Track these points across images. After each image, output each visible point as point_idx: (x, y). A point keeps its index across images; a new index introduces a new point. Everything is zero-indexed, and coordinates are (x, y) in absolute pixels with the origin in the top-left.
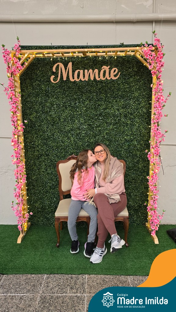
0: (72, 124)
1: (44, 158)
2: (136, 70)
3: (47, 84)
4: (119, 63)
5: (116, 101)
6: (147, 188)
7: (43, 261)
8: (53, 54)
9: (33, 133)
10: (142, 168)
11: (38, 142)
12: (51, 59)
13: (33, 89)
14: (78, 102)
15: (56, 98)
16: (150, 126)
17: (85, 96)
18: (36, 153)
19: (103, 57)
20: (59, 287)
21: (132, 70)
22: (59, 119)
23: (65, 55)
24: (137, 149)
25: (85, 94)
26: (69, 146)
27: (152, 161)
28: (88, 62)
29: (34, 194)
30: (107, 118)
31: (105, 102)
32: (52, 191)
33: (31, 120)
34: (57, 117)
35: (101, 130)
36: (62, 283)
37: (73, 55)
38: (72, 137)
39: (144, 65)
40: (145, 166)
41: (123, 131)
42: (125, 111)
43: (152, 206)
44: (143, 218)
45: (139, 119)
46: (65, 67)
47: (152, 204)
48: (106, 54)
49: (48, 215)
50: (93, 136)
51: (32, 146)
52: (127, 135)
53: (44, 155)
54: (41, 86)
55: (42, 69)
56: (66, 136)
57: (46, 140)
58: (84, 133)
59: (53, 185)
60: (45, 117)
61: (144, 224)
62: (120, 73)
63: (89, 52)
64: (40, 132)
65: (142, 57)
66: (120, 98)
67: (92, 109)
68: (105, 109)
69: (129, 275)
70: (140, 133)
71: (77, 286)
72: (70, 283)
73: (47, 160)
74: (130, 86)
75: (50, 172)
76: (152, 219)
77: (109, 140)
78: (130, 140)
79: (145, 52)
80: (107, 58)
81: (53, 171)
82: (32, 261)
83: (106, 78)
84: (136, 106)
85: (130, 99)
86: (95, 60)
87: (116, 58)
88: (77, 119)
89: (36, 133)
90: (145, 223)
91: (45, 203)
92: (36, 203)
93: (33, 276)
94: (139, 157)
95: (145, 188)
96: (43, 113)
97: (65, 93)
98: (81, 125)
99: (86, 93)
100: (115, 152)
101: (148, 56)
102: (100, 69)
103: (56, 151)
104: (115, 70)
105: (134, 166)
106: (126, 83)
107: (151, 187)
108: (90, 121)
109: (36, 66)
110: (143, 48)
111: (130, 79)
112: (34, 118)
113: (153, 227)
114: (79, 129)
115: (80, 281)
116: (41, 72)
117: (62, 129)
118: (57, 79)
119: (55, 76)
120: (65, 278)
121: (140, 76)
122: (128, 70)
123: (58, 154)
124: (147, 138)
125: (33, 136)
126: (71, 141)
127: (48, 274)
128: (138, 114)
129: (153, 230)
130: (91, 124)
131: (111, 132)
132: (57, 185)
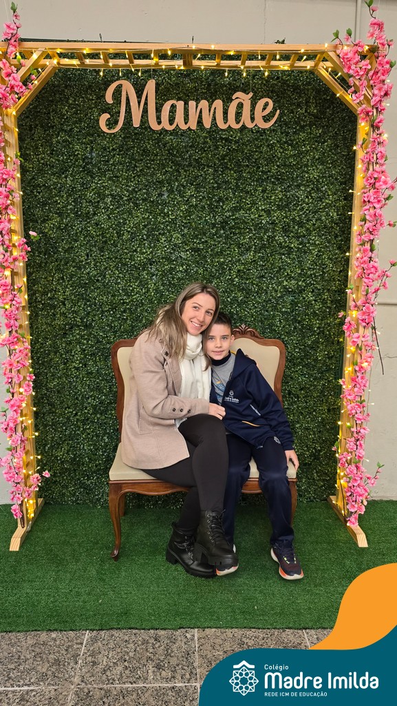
0: (151, 247)
1: (78, 334)
2: (315, 111)
3: (89, 140)
4: (272, 92)
5: (264, 191)
6: (335, 411)
7: (78, 594)
8: (109, 56)
9: (52, 270)
10: (325, 361)
11: (64, 292)
12: (101, 74)
13: (52, 154)
14: (168, 191)
15: (110, 179)
16: (347, 254)
17: (185, 177)
18: (59, 322)
19: (235, 72)
20: (126, 664)
21: (306, 111)
22: (117, 233)
23: (137, 62)
24: (314, 312)
25: (185, 171)
26: (143, 304)
27: (355, 340)
28: (195, 87)
29: (52, 426)
30: (240, 233)
31: (235, 191)
32: (98, 419)
33: (45, 235)
34: (113, 229)
35: (224, 262)
36: (131, 654)
37: (157, 64)
38: (151, 280)
39: (338, 95)
40: (332, 357)
41: (279, 267)
42: (286, 217)
43: (351, 452)
44: (322, 483)
45: (318, 235)
46: (138, 97)
47: (352, 449)
48: (243, 63)
49: (88, 480)
50: (205, 279)
51: (49, 303)
52: (289, 278)
53: (79, 326)
54: (73, 145)
55: (75, 101)
56: (137, 278)
57: (85, 286)
58: (181, 271)
59: (101, 403)
60: (82, 229)
61: (326, 500)
62: (278, 111)
63: (199, 56)
64: (70, 266)
65: (334, 73)
66: (273, 182)
67: (203, 207)
68: (235, 209)
69: (306, 629)
70: (323, 272)
71: (174, 661)
72: (155, 654)
73: (88, 340)
74: (301, 153)
75: (94, 370)
76: (350, 485)
77: (243, 289)
78: (297, 288)
79: (346, 57)
80: (245, 74)
81: (101, 368)
82: (49, 595)
83: (244, 127)
84: (312, 203)
85: (298, 186)
86: (212, 80)
87: (266, 74)
88: (163, 234)
89: (58, 270)
90: (328, 496)
91: (80, 449)
92: (58, 448)
93: (54, 635)
94: (318, 334)
95: (329, 410)
96: (77, 216)
97: (136, 166)
98: (174, 250)
99: (187, 167)
100: (258, 321)
101: (353, 67)
102: (228, 100)
103: (111, 315)
104: (266, 105)
105: (306, 355)
106: (289, 145)
107: (349, 407)
108: (197, 239)
109: (61, 94)
110: (340, 47)
111: (299, 135)
112: (53, 231)
113: (354, 506)
114: (170, 261)
115: (180, 647)
116: (72, 109)
117: (125, 259)
118: (116, 122)
119: (112, 116)
120: (140, 639)
121: (323, 127)
122: (295, 111)
123: (116, 324)
124: (340, 285)
125: (51, 276)
126: (148, 291)
127: (92, 630)
128: (318, 224)
129: (352, 513)
130: (201, 246)
131: (249, 270)
132: (112, 403)
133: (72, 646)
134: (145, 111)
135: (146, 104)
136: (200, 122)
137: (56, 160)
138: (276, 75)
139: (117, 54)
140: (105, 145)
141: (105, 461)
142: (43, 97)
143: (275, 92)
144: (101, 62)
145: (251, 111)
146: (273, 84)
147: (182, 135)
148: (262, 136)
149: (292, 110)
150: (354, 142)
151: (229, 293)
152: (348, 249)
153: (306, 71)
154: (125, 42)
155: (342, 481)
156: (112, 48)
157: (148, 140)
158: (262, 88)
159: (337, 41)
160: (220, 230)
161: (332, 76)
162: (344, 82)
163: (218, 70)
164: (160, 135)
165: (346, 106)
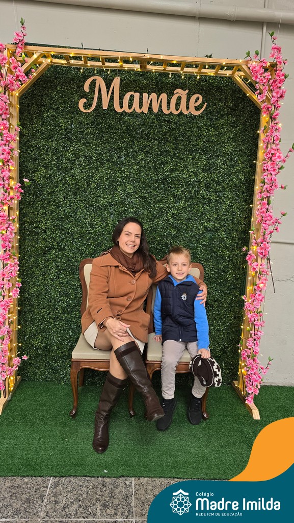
0: (111, 194)
1: (54, 254)
2: (231, 105)
3: (70, 116)
4: (201, 90)
5: (193, 159)
6: (239, 318)
8: (88, 59)
9: (38, 207)
10: (233, 281)
11: (46, 223)
12: (82, 71)
13: (43, 124)
14: (125, 155)
15: (84, 144)
16: (251, 206)
17: (138, 146)
18: (41, 244)
19: (177, 75)
20: (80, 503)
21: (225, 105)
22: (87, 183)
23: (107, 64)
24: (226, 246)
25: (138, 142)
26: (103, 234)
27: (255, 267)
28: (148, 84)
30: (175, 187)
31: (173, 158)
32: (66, 317)
33: (34, 181)
34: (84, 180)
35: (163, 207)
37: (121, 66)
38: (110, 217)
39: (248, 95)
40: (238, 279)
41: (202, 213)
42: (208, 178)
43: (250, 349)
44: (228, 372)
45: (231, 192)
46: (107, 88)
47: (250, 346)
48: (182, 69)
49: (55, 363)
50: (149, 218)
51: (34, 231)
52: (209, 221)
53: (55, 248)
54: (59, 119)
55: (61, 88)
56: (100, 216)
57: (61, 220)
58: (132, 212)
59: (69, 305)
60: (62, 179)
61: (231, 384)
62: (206, 104)
63: (152, 62)
64: (52, 205)
65: (245, 79)
66: (200, 153)
67: (150, 168)
68: (172, 171)
70: (233, 218)
71: (116, 502)
72: (102, 496)
73: (61, 259)
74: (220, 133)
76: (249, 373)
77: (176, 227)
78: (214, 228)
79: (254, 69)
80: (183, 77)
83: (181, 113)
84: (227, 168)
85: (218, 156)
86: (160, 80)
87: (198, 77)
88: (120, 185)
89: (43, 207)
90: (232, 381)
91: (51, 340)
92: (34, 338)
93: (26, 480)
94: (229, 261)
95: (235, 318)
96: (59, 169)
97: (102, 136)
98: (128, 197)
99: (140, 139)
101: (259, 76)
102: (170, 94)
103: (79, 241)
104: (197, 99)
105: (219, 276)
106: (212, 127)
107: (249, 316)
108: (144, 190)
109: (52, 83)
110: (250, 62)
111: (219, 121)
112: (40, 179)
113: (251, 389)
114: (124, 205)
115: (121, 491)
116: (59, 94)
117: (92, 202)
118: (91, 105)
119: (87, 100)
120: (91, 484)
121: (237, 116)
122: (217, 104)
123: (83, 248)
124: (245, 227)
125: (37, 211)
126: (108, 225)
127: (55, 477)
128: (231, 183)
129: (249, 393)
130: (147, 195)
131: (180, 213)
132: (76, 306)
133: (40, 489)
134: (112, 98)
135: (113, 93)
136: (150, 108)
137: (45, 129)
138: (205, 78)
139: (93, 58)
140: (82, 120)
141: (69, 349)
142: (38, 84)
143: (204, 90)
144: (82, 62)
145: (187, 102)
146: (202, 85)
147: (137, 117)
148: (193, 120)
149: (215, 103)
150: (258, 128)
151: (166, 229)
152: (252, 202)
153: (226, 77)
154: (99, 50)
155: (243, 370)
156: (90, 53)
157: (113, 118)
158: (194, 87)
159: (248, 58)
160: (161, 184)
161: (244, 81)
162: (252, 86)
163: (164, 73)
164: (121, 115)
165: (253, 102)
